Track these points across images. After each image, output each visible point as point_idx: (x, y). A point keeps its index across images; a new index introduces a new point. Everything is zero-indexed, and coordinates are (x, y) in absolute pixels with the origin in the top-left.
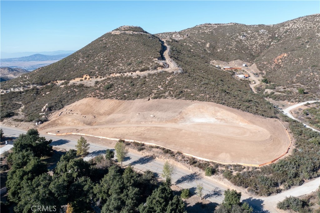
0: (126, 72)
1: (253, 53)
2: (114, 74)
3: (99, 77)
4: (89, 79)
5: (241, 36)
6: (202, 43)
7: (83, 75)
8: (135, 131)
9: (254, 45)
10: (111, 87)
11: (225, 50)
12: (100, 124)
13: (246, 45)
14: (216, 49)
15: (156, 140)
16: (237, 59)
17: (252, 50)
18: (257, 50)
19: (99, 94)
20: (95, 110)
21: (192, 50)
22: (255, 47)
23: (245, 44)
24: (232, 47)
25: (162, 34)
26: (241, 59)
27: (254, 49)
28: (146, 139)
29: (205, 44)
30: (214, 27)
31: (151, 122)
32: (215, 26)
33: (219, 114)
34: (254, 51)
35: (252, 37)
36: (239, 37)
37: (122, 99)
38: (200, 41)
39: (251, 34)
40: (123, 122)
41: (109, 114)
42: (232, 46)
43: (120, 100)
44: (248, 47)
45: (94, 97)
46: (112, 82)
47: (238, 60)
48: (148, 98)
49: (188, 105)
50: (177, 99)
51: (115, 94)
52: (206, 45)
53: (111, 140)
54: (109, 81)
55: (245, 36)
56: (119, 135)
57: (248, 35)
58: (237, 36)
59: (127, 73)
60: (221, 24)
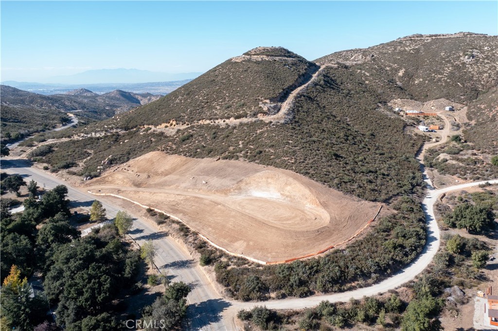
0: (217, 119)
1: (480, 86)
2: (204, 120)
3: (187, 123)
4: (175, 125)
5: (467, 57)
6: (392, 69)
7: (170, 120)
8: (173, 200)
9: (486, 72)
10: (188, 139)
11: (427, 82)
12: (149, 186)
13: (470, 72)
14: (413, 79)
15: (185, 213)
16: (441, 98)
17: (480, 81)
18: (488, 82)
19: (169, 148)
20: (154, 169)
21: (367, 82)
22: (486, 77)
23: (469, 70)
24: (441, 76)
25: (347, 51)
26: (448, 97)
27: (483, 79)
28: (176, 211)
29: (397, 70)
30: (426, 41)
31: (199, 190)
32: (427, 40)
34: (482, 83)
35: (487, 57)
36: (462, 58)
37: (190, 156)
38: (390, 66)
39: (488, 53)
40: (171, 187)
41: (166, 175)
42: (442, 74)
43: (188, 158)
44: (472, 77)
45: (161, 151)
46: (194, 132)
47: (443, 99)
48: (218, 157)
50: (250, 162)
51: (187, 149)
52: (399, 72)
53: (143, 208)
54: (190, 131)
55: (473, 57)
56: (154, 202)
57: (480, 55)
58: (460, 56)
59: (219, 120)
60: (440, 35)
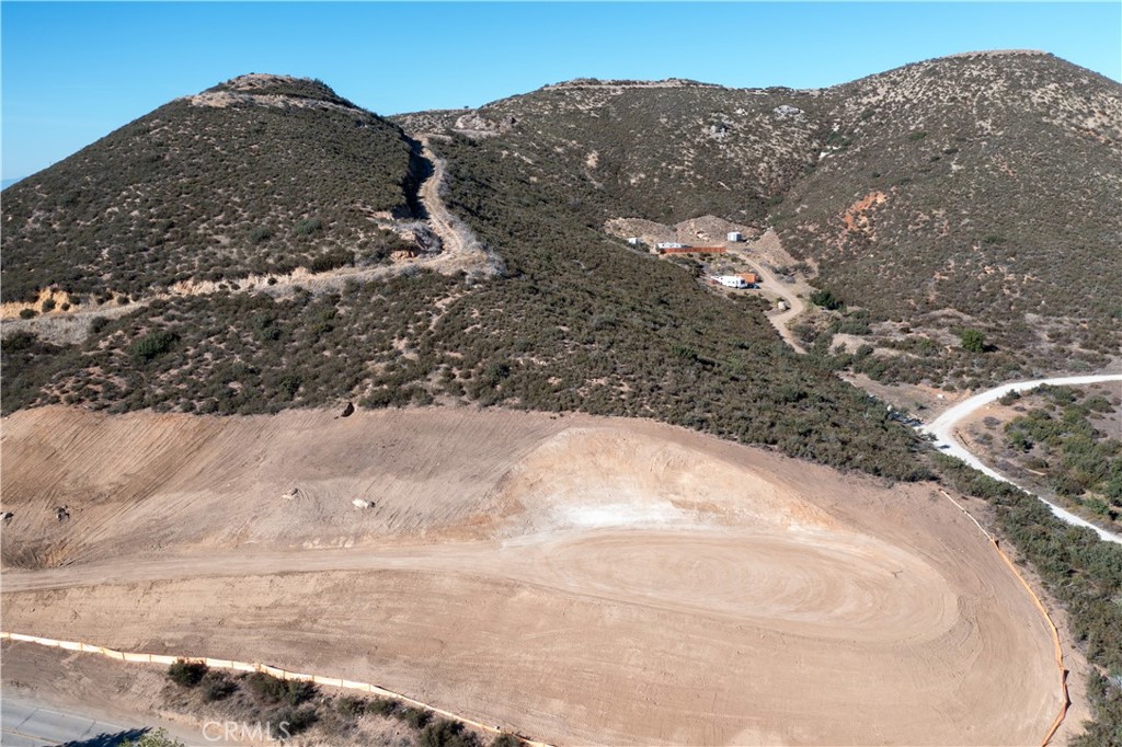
0: (244, 275)
1: (759, 189)
2: (190, 282)
3: (117, 296)
4: (66, 307)
5: (713, 128)
6: (570, 152)
7: (38, 290)
8: (270, 600)
9: (761, 160)
10: (165, 350)
11: (656, 180)
12: (88, 557)
13: (731, 159)
14: (622, 174)
15: (378, 655)
16: (705, 214)
17: (756, 179)
18: (771, 180)
19: (99, 388)
20: (70, 477)
21: (534, 179)
22: (765, 170)
23: (728, 156)
24: (681, 168)
25: (415, 115)
26: (719, 213)
27: (761, 174)
28: (324, 652)
29: (581, 155)
30: (612, 94)
31: (357, 537)
32: (615, 91)
33: (686, 479)
34: (762, 182)
35: (750, 131)
36: (705, 130)
37: (214, 409)
38: (561, 145)
39: (748, 122)
40: (208, 542)
41: (142, 495)
42: (682, 164)
43: (206, 416)
44: (740, 169)
45: (70, 401)
46: (176, 322)
47: (709, 218)
48: (344, 402)
49: (538, 436)
50: (486, 406)
51: (183, 386)
52: (587, 159)
53: (130, 665)
54: (159, 319)
55: (726, 129)
56: (178, 628)
57: (737, 126)
58: (699, 127)
59: (252, 279)
60: (635, 83)
